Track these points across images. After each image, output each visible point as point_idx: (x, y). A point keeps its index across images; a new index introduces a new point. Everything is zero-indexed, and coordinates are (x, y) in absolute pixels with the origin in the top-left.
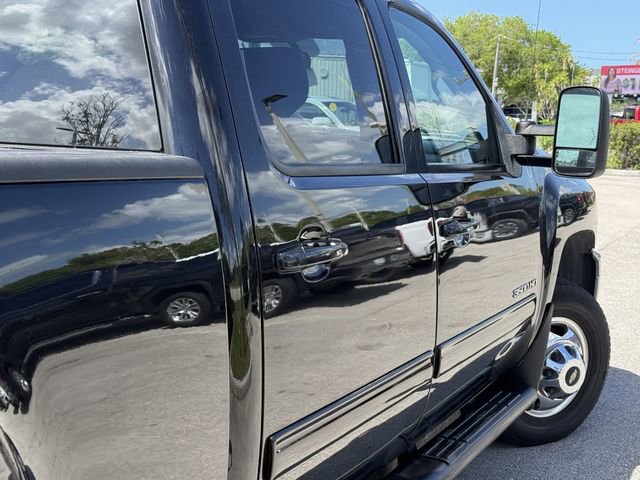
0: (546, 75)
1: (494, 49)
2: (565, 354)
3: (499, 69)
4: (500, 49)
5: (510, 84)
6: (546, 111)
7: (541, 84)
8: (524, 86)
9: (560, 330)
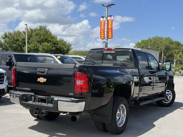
0: (177, 53)
1: (163, 46)
2: (169, 94)
3: (164, 51)
4: (164, 45)
5: (167, 55)
6: (177, 62)
7: (175, 55)
8: (171, 56)
9: (168, 92)
